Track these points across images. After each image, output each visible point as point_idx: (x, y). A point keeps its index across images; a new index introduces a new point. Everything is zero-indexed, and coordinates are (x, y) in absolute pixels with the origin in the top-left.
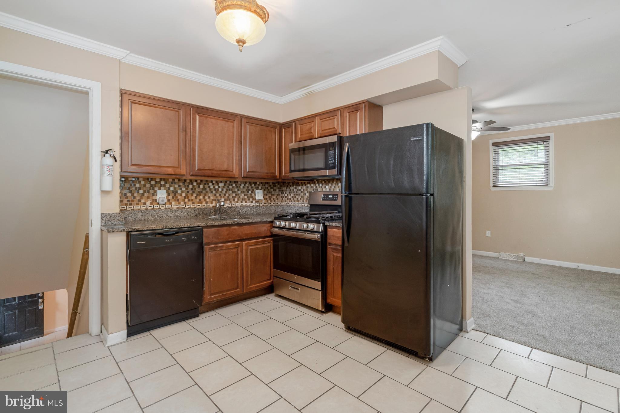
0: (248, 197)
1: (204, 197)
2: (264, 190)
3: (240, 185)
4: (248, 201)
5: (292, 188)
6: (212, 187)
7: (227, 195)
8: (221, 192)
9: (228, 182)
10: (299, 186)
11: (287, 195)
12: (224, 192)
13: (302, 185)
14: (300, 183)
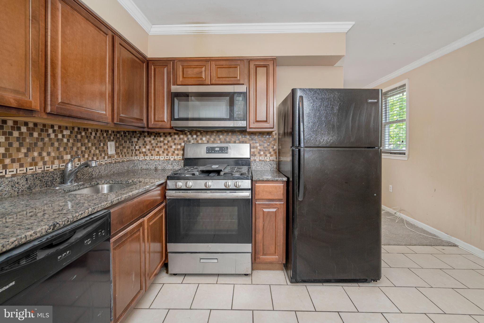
0: (100, 151)
1: (40, 154)
2: (116, 142)
3: (91, 133)
4: (100, 158)
5: (147, 139)
6: (53, 136)
7: (75, 149)
8: (67, 144)
9: (76, 129)
12: (70, 145)
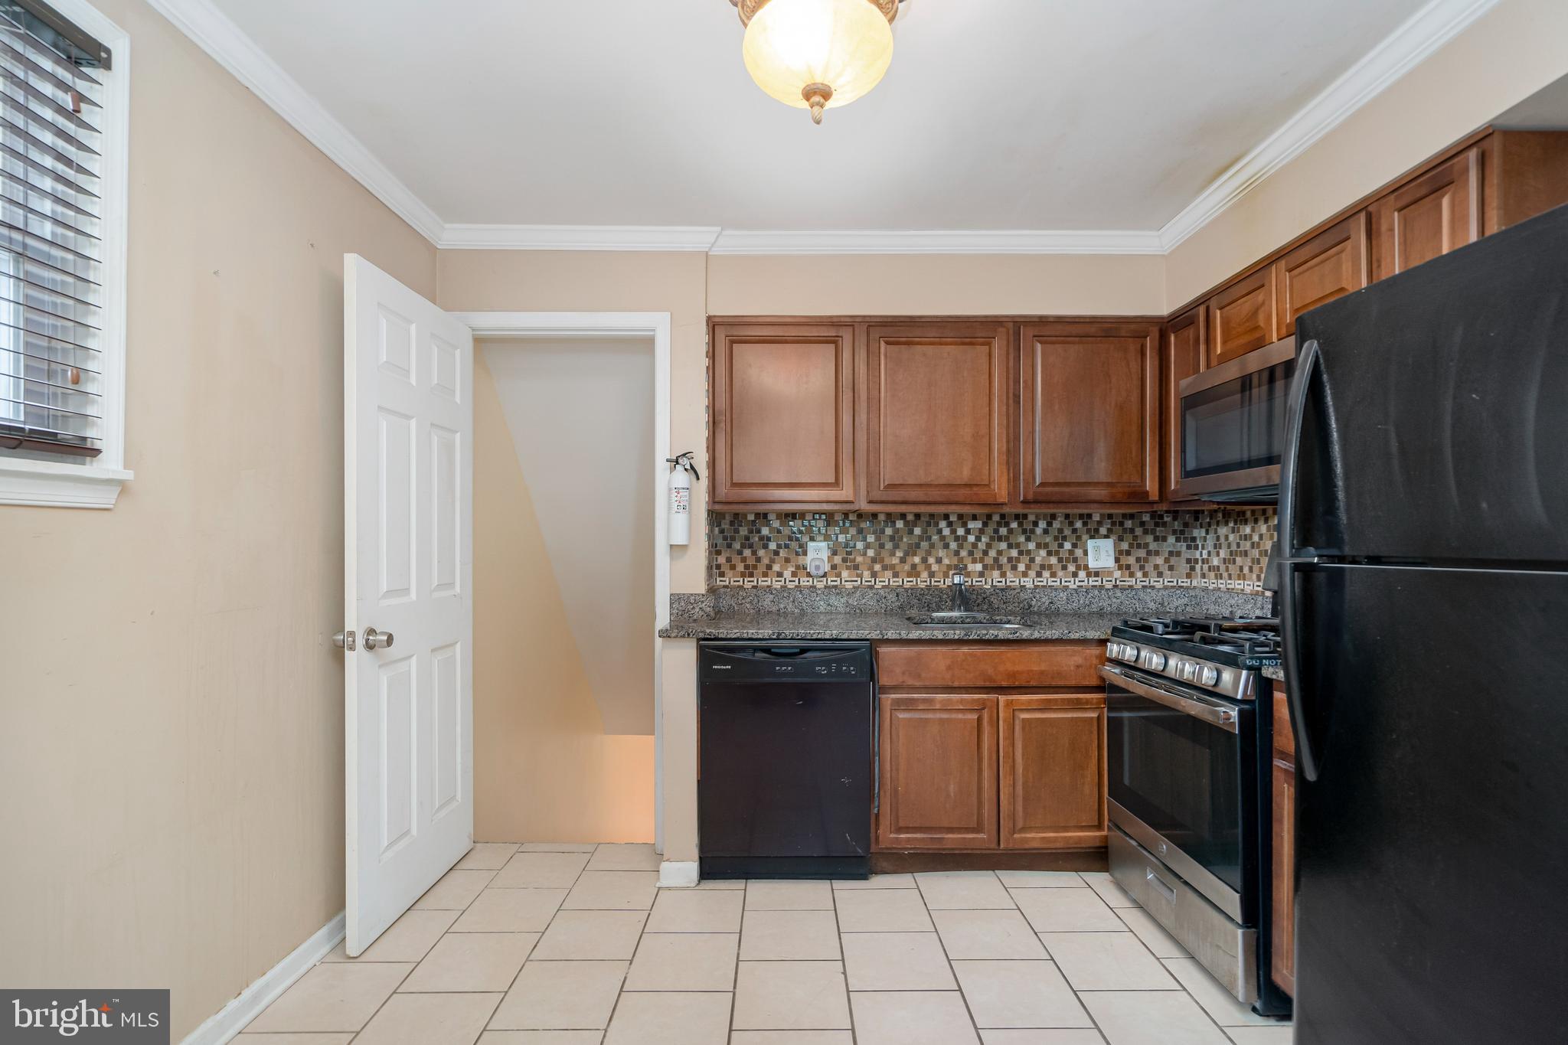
0: (1060, 560)
1: (924, 560)
2: (1121, 539)
3: (1036, 524)
4: (1060, 573)
5: (1223, 531)
6: (946, 532)
7: (992, 553)
8: (975, 546)
9: (996, 518)
10: (1246, 522)
11: (1209, 553)
12: (982, 546)
13: (1256, 521)
14: (1248, 514)
